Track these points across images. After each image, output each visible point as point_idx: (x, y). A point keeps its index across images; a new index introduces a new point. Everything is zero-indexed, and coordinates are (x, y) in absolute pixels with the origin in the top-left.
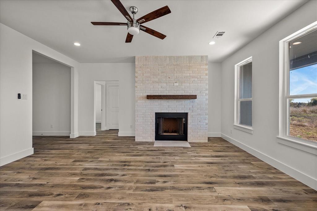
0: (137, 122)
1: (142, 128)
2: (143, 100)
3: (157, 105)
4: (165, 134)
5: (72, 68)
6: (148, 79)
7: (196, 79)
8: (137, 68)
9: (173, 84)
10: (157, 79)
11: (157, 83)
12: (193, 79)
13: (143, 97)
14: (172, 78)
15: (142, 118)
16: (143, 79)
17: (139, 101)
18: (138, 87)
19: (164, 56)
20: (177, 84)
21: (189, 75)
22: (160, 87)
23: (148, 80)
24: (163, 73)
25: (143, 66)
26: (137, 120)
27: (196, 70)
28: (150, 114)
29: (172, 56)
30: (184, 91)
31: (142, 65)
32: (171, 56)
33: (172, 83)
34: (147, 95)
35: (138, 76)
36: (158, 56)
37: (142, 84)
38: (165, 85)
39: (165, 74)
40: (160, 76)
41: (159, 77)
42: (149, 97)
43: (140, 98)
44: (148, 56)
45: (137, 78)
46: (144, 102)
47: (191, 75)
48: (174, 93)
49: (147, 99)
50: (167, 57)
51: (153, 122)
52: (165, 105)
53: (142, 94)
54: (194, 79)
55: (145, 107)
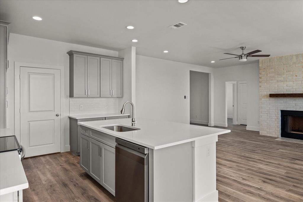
0: (262, 118)
1: (266, 123)
2: (267, 98)
3: (282, 103)
4: (292, 132)
5: (209, 74)
8: (261, 70)
10: (282, 78)
11: (282, 81)
13: (266, 96)
14: (299, 76)
15: (266, 114)
16: (267, 79)
17: (263, 99)
18: (262, 86)
19: (290, 56)
22: (285, 85)
23: (272, 80)
24: (289, 71)
26: (262, 116)
28: (274, 111)
31: (266, 67)
32: (298, 54)
33: (299, 81)
34: (270, 94)
35: (262, 77)
36: (282, 57)
37: (266, 84)
38: (291, 83)
39: (291, 73)
40: (286, 75)
41: (284, 76)
42: (271, 96)
43: (264, 96)
44: (271, 58)
45: (261, 78)
46: (268, 100)
49: (270, 97)
50: (293, 55)
53: (266, 93)
55: (269, 105)
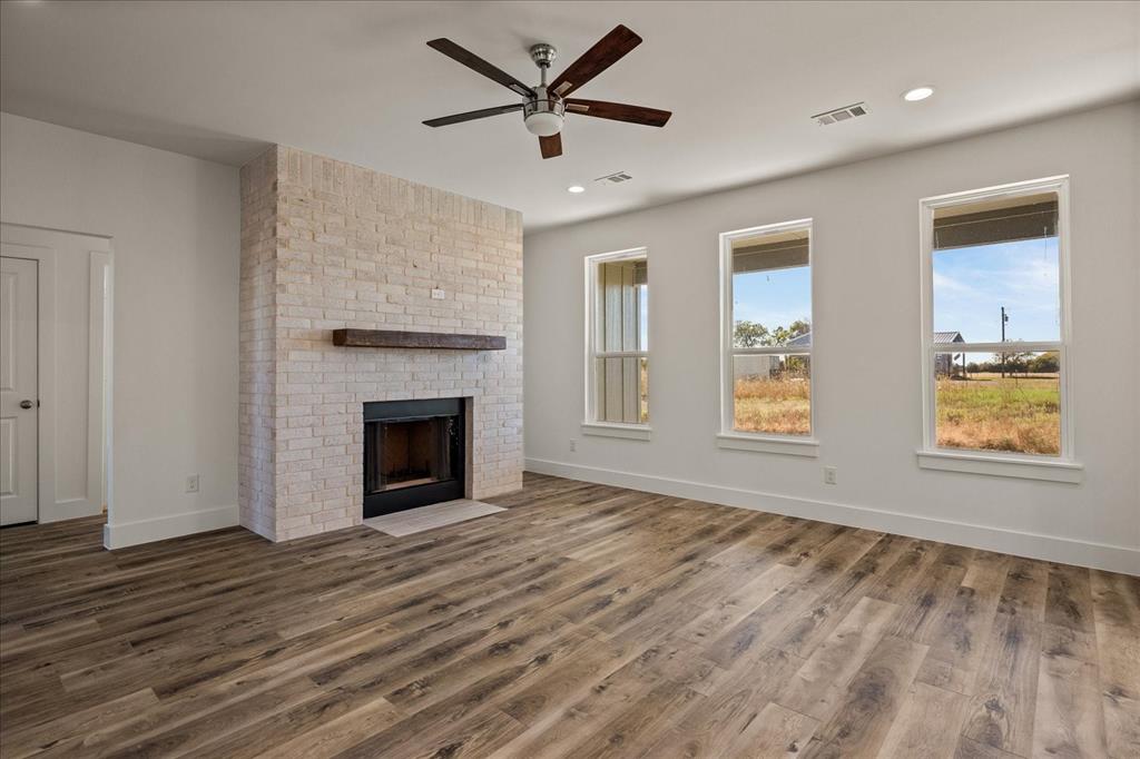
0: (287, 450)
1: (309, 474)
2: (312, 350)
3: (373, 369)
4: (390, 487)
6: (335, 258)
7: (494, 284)
8: (284, 202)
9: (427, 292)
10: (373, 264)
11: (371, 280)
12: (485, 282)
13: (311, 338)
14: (424, 269)
15: (309, 430)
16: (312, 258)
17: (293, 355)
18: (291, 288)
19: (399, 180)
20: (439, 294)
21: (473, 264)
22: (382, 297)
23: (334, 265)
24: (393, 242)
25: (314, 196)
26: (286, 442)
27: (494, 251)
28: (343, 410)
29: (424, 187)
30: (460, 322)
31: (310, 194)
32: (420, 186)
33: (424, 288)
34: (334, 331)
35: (292, 241)
37: (308, 278)
38: (400, 290)
39: (402, 251)
40: (384, 256)
41: (379, 257)
42: (340, 338)
43: (298, 339)
45: (284, 246)
46: (318, 357)
47: (481, 266)
48: (432, 326)
49: (335, 345)
50: (407, 184)
51: (354, 442)
52: (402, 369)
53: (307, 324)
54: (489, 282)
55: (323, 383)
